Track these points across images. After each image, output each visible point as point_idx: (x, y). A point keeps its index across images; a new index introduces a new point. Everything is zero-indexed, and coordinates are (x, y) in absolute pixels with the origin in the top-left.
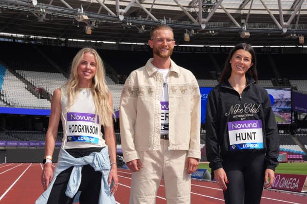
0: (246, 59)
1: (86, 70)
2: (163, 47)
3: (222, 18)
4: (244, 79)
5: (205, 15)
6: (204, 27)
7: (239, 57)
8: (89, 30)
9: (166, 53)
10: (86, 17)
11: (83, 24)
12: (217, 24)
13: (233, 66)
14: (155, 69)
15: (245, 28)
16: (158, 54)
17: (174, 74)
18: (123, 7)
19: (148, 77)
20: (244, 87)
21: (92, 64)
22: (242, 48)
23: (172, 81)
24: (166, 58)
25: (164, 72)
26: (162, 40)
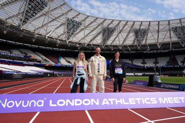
0: (118, 54)
1: (81, 57)
2: (98, 51)
3: (107, 46)
4: (118, 58)
5: (104, 45)
6: (103, 48)
7: (117, 54)
8: (79, 49)
9: (99, 53)
10: (78, 46)
11: (78, 47)
12: (106, 47)
13: (116, 56)
14: (96, 57)
15: (112, 48)
16: (97, 53)
17: (100, 58)
18: (86, 44)
19: (95, 58)
20: (118, 60)
21: (82, 56)
22: (117, 52)
23: (100, 59)
24: (99, 54)
25: (98, 57)
26: (98, 50)
